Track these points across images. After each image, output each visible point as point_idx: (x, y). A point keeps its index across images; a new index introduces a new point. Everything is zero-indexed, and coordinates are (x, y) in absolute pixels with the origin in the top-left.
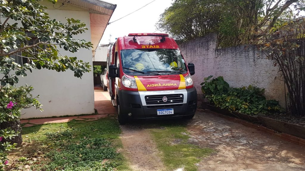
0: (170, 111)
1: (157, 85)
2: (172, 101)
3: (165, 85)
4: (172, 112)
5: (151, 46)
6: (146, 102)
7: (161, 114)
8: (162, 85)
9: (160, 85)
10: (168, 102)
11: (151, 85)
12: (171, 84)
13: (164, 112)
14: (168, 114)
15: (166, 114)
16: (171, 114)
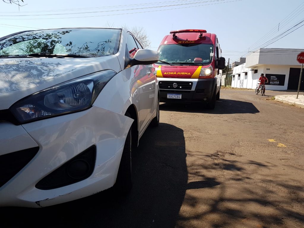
0: (179, 96)
1: (173, 73)
2: (181, 87)
3: (179, 74)
4: (180, 97)
5: (187, 41)
6: (159, 86)
7: (170, 98)
8: (177, 73)
9: (175, 73)
10: (178, 88)
11: (167, 73)
12: (185, 73)
13: (173, 97)
14: (177, 98)
15: (175, 98)
16: (179, 98)
